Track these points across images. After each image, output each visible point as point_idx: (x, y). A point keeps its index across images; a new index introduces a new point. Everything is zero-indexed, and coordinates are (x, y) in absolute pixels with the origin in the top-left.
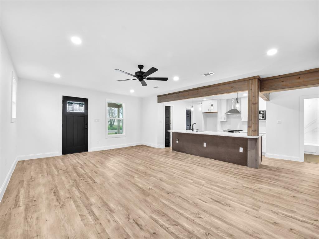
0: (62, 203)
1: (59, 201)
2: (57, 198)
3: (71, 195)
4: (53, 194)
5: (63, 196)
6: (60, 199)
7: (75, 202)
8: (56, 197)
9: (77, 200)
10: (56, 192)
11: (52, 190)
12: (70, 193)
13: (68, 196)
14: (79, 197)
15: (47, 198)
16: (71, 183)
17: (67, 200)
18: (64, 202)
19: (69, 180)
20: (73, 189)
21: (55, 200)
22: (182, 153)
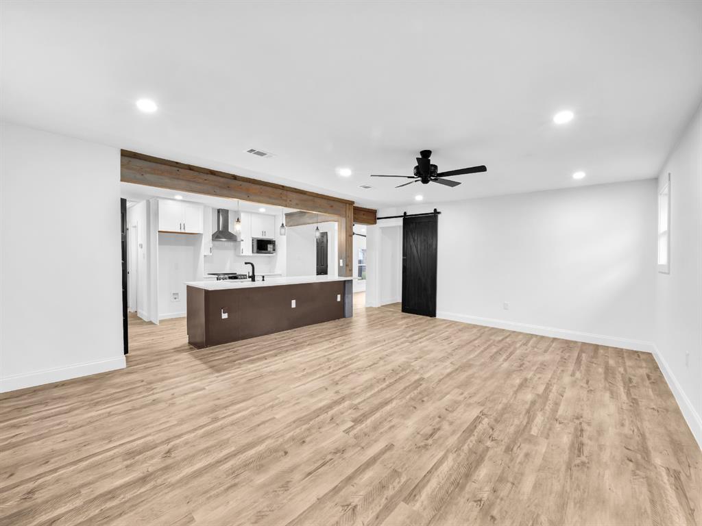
0: (578, 422)
1: (579, 429)
2: (581, 435)
3: (551, 424)
4: (586, 450)
5: (566, 431)
6: (576, 429)
7: (555, 411)
8: (581, 439)
9: (549, 410)
10: (576, 451)
11: (583, 463)
12: (550, 429)
13: (558, 425)
14: (541, 413)
15: (601, 447)
16: (526, 447)
17: (566, 421)
18: (572, 421)
19: (521, 463)
20: (536, 431)
21: (586, 435)
22: (240, 342)
